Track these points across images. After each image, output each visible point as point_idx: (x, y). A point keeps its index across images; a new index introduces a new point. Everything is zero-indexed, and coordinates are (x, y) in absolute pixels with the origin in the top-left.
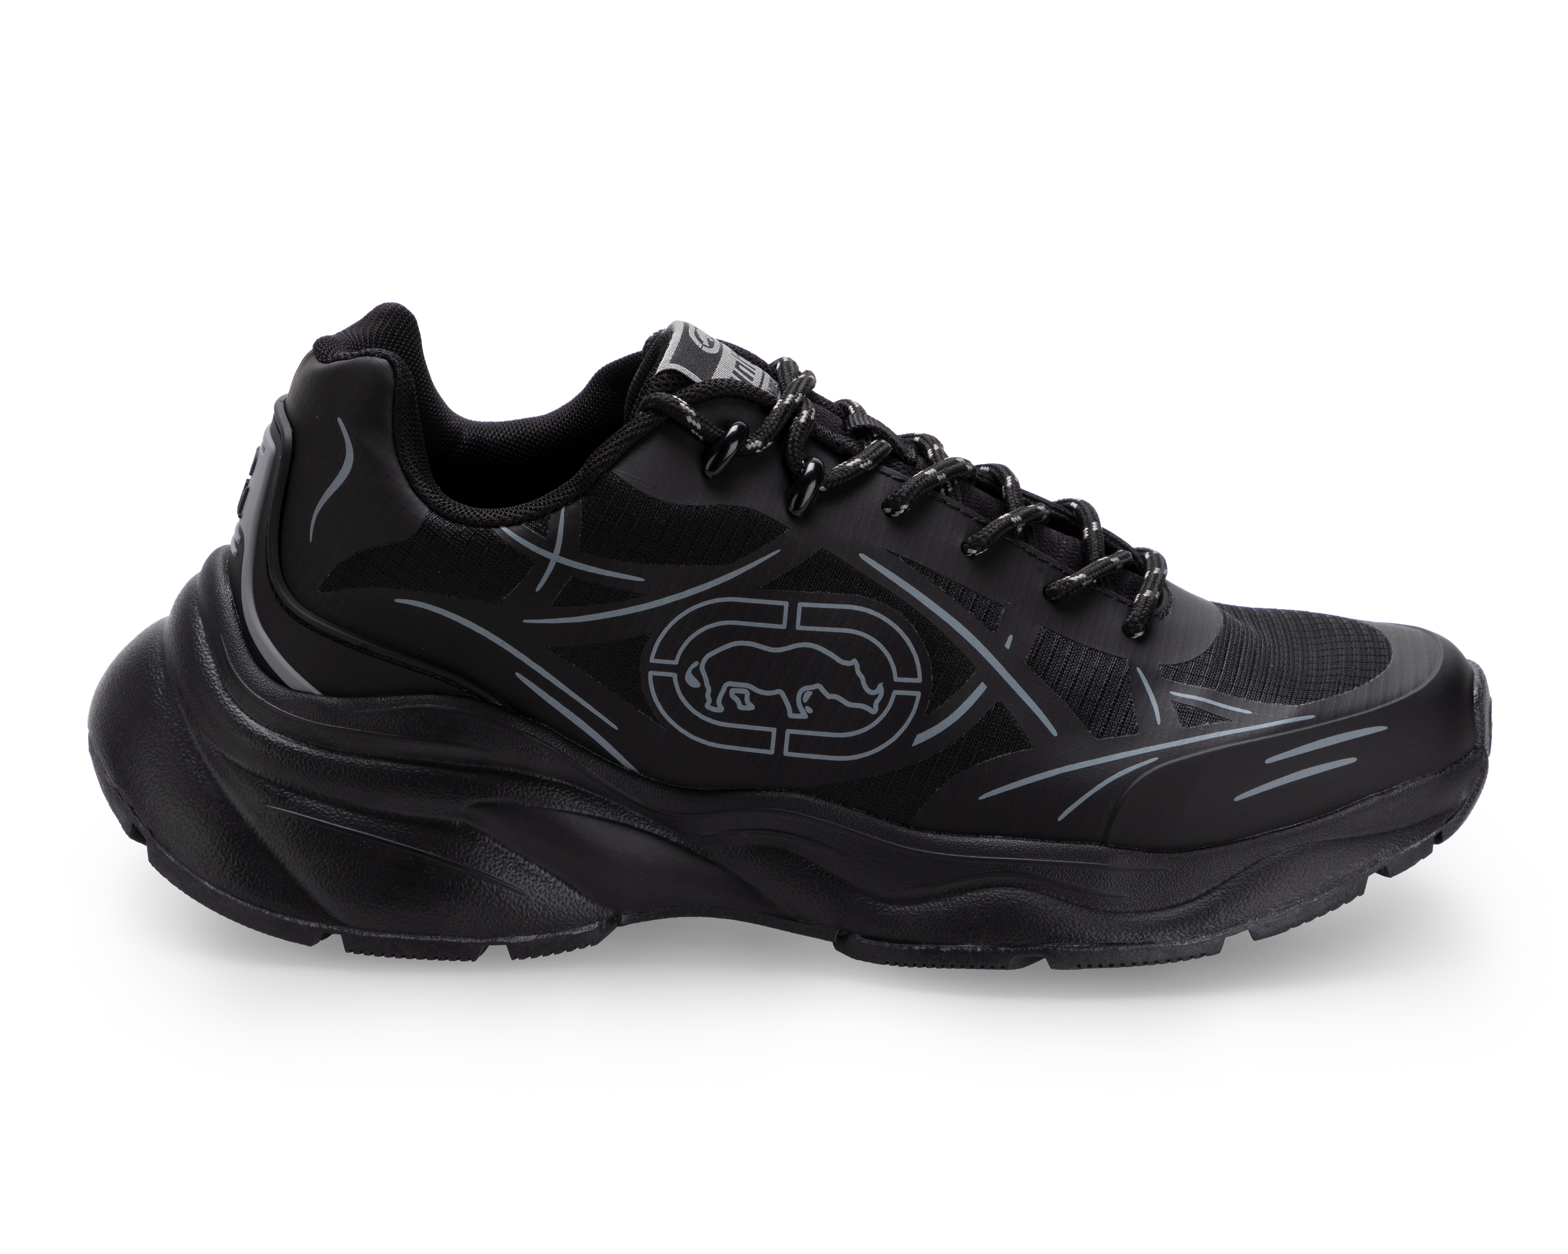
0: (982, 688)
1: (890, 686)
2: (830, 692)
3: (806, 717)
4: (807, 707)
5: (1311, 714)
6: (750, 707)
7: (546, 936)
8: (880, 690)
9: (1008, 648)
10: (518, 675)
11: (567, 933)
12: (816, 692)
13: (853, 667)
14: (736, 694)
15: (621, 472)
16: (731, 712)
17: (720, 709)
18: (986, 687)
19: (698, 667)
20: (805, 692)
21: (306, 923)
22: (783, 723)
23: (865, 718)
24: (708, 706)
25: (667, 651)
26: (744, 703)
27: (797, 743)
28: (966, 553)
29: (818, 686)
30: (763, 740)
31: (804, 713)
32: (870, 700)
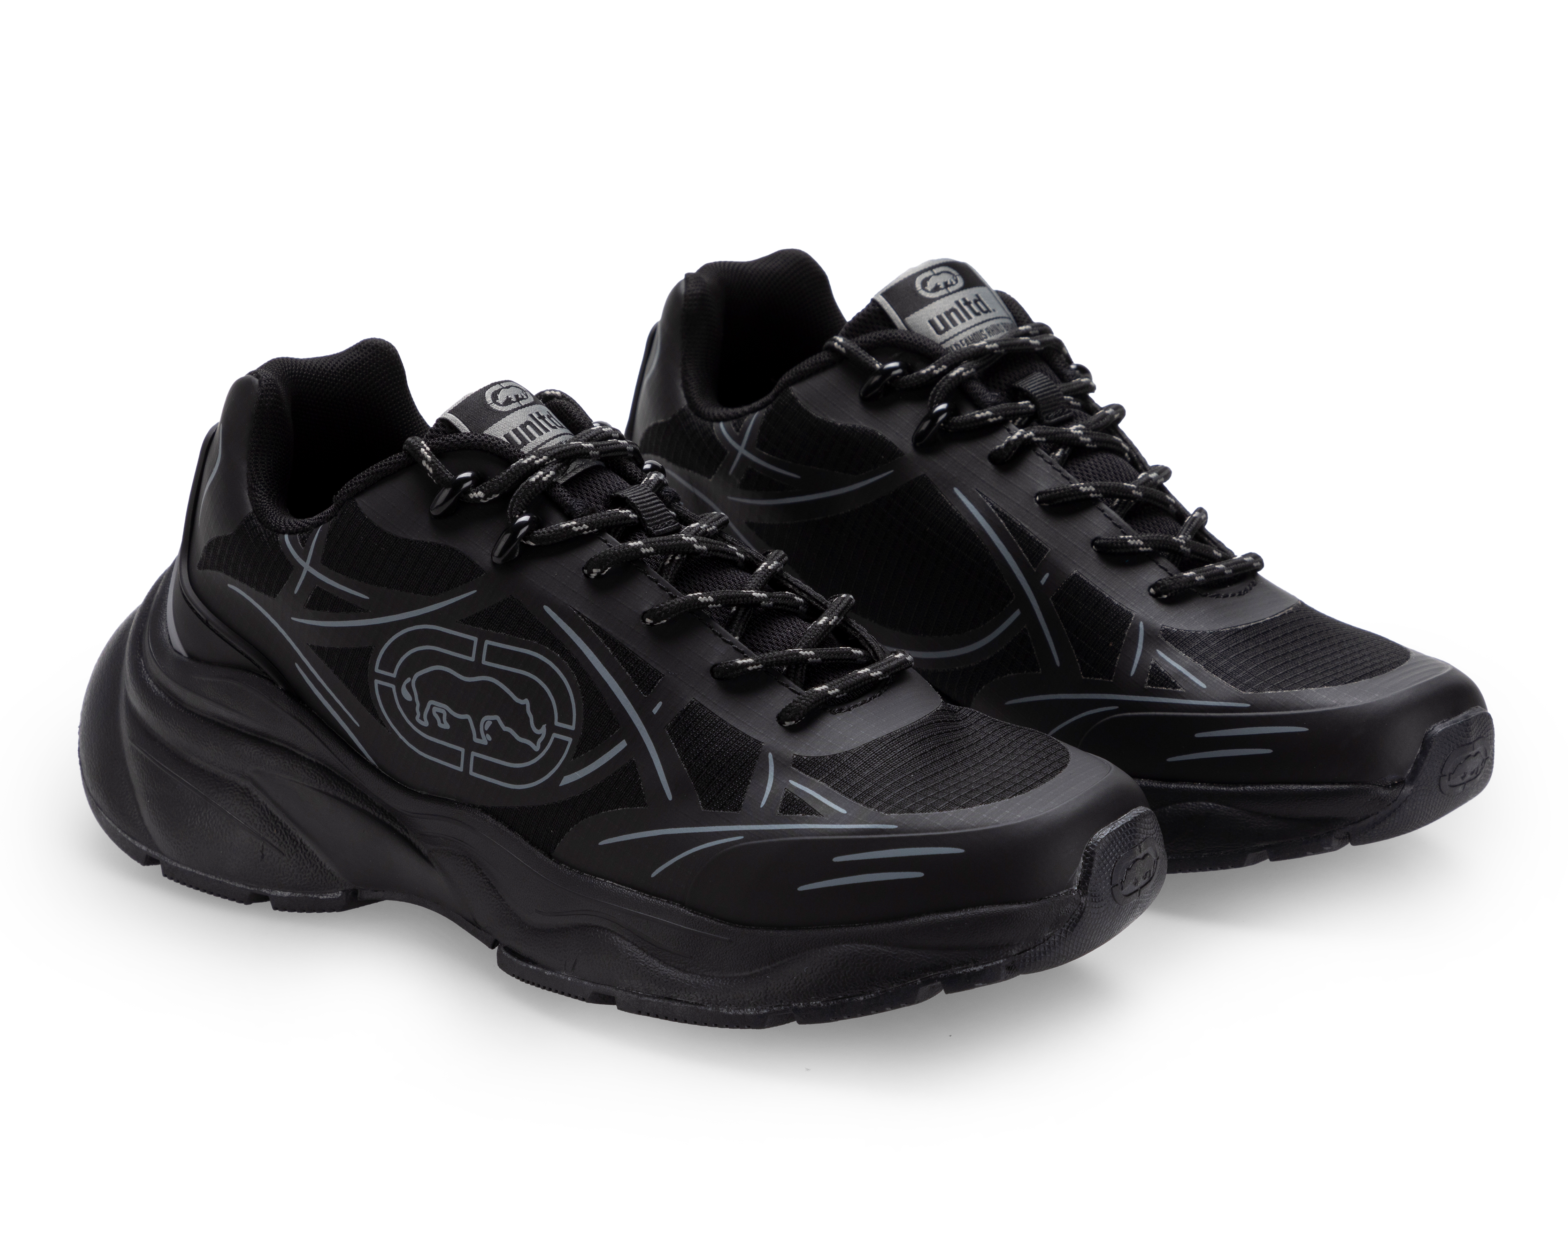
0: (623, 745)
1: (552, 729)
2: (506, 725)
3: (486, 743)
4: (487, 735)
5: (895, 824)
6: (446, 726)
7: (298, 895)
8: (543, 731)
9: (655, 713)
10: (296, 665)
11: (315, 896)
12: (495, 722)
13: (525, 705)
14: (437, 713)
15: (362, 502)
16: (433, 729)
17: (425, 723)
18: (626, 745)
19: (411, 682)
20: (487, 721)
21: (140, 846)
22: (471, 746)
23: (527, 753)
24: (417, 718)
25: (387, 664)
26: (442, 722)
27: (481, 766)
28: (644, 621)
29: (497, 718)
30: (453, 757)
31: (485, 740)
32: (534, 738)
